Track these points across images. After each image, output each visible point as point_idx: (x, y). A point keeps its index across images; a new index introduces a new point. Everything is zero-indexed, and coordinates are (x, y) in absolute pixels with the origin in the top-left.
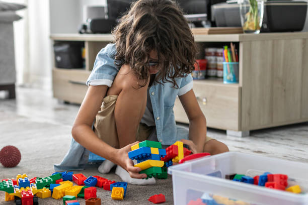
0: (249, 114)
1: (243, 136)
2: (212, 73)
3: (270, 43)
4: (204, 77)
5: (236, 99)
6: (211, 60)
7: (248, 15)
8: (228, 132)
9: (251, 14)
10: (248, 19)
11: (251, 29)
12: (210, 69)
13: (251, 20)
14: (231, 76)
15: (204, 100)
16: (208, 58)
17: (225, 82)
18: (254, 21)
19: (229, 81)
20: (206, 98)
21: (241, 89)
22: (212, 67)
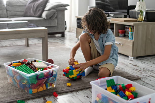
0: (136, 51)
1: (134, 59)
2: (127, 34)
3: (146, 26)
4: (123, 36)
5: (132, 46)
6: (127, 30)
7: (139, 16)
8: (129, 57)
9: (140, 15)
10: (139, 17)
11: (140, 20)
12: (126, 33)
13: (140, 17)
14: (131, 37)
15: (122, 45)
16: (126, 29)
17: (129, 39)
18: (141, 18)
19: (130, 39)
20: (122, 44)
21: (133, 42)
22: (127, 32)
